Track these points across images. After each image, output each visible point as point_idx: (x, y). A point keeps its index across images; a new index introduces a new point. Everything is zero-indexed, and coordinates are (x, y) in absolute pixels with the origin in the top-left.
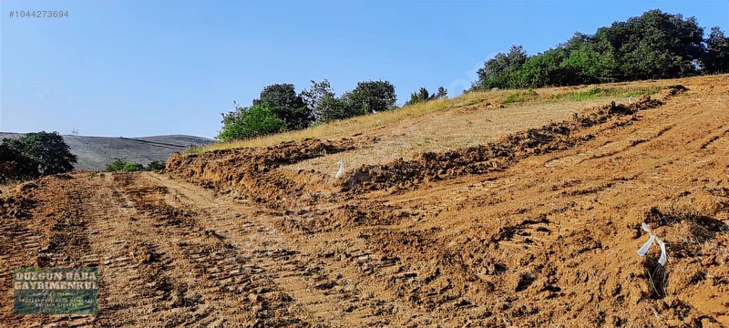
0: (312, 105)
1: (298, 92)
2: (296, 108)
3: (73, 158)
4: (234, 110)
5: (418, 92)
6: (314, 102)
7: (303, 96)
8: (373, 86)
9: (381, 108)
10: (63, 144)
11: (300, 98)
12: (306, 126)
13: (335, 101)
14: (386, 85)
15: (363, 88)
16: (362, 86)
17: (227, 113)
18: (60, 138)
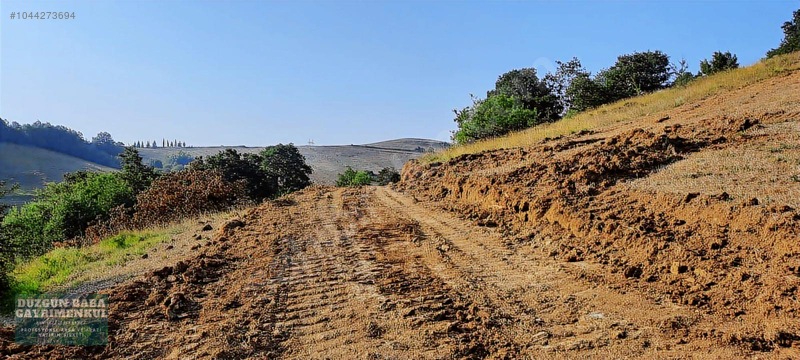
0: (559, 91)
1: (540, 77)
2: (540, 96)
3: (308, 169)
4: (471, 105)
5: (710, 59)
6: (561, 86)
7: (548, 81)
8: (639, 58)
9: (651, 86)
10: (298, 155)
11: (543, 84)
12: (555, 118)
13: (591, 83)
14: (656, 55)
15: (625, 63)
16: (624, 60)
17: (460, 109)
18: (295, 149)
